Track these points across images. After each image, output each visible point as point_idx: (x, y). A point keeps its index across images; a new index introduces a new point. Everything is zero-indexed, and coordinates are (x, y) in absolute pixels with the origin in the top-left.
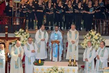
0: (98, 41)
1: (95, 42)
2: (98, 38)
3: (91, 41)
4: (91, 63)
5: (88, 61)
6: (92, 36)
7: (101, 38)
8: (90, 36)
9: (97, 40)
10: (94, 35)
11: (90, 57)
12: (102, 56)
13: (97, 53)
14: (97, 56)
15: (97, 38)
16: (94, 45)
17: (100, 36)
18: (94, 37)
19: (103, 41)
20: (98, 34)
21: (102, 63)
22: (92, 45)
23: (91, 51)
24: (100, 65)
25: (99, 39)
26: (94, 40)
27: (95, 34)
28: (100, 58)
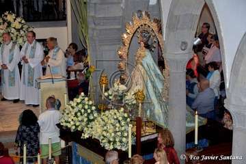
0: (22, 32)
1: (16, 33)
2: (21, 26)
3: (9, 33)
4: (13, 72)
5: (7, 68)
6: (9, 24)
7: (26, 27)
8: (6, 24)
9: (18, 30)
10: (12, 20)
11: (10, 61)
12: (33, 56)
13: (22, 53)
14: (24, 58)
15: (19, 26)
16: (14, 38)
17: (23, 21)
18: (13, 25)
19: (30, 30)
20: (19, 20)
21: (33, 69)
22: (12, 39)
23: (11, 50)
24: (29, 73)
25: (22, 28)
26: (13, 30)
27: (15, 20)
28: (29, 60)
